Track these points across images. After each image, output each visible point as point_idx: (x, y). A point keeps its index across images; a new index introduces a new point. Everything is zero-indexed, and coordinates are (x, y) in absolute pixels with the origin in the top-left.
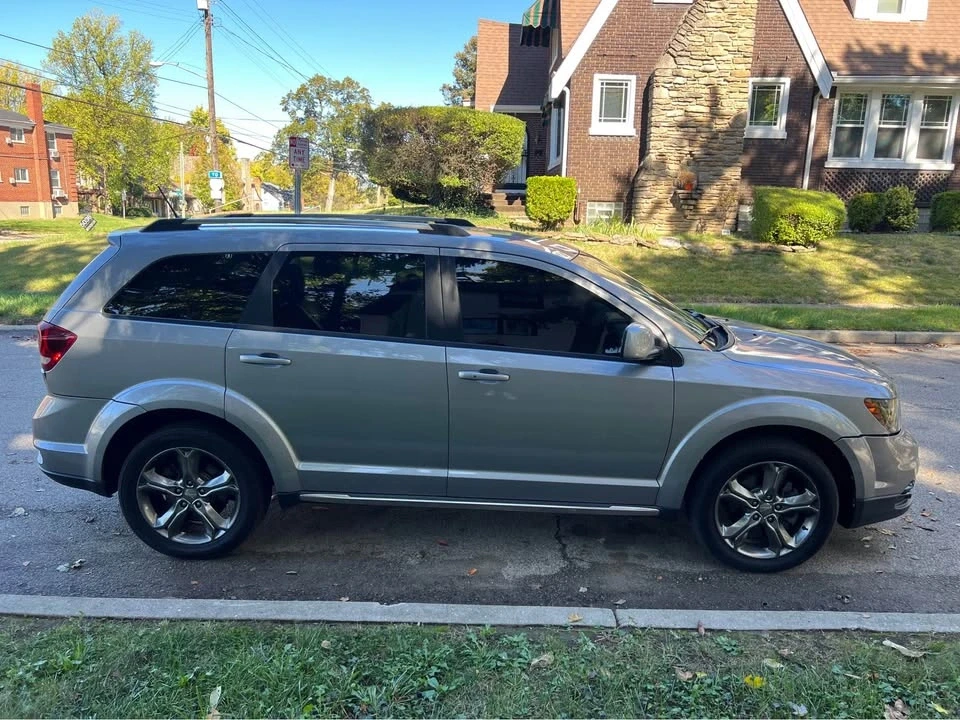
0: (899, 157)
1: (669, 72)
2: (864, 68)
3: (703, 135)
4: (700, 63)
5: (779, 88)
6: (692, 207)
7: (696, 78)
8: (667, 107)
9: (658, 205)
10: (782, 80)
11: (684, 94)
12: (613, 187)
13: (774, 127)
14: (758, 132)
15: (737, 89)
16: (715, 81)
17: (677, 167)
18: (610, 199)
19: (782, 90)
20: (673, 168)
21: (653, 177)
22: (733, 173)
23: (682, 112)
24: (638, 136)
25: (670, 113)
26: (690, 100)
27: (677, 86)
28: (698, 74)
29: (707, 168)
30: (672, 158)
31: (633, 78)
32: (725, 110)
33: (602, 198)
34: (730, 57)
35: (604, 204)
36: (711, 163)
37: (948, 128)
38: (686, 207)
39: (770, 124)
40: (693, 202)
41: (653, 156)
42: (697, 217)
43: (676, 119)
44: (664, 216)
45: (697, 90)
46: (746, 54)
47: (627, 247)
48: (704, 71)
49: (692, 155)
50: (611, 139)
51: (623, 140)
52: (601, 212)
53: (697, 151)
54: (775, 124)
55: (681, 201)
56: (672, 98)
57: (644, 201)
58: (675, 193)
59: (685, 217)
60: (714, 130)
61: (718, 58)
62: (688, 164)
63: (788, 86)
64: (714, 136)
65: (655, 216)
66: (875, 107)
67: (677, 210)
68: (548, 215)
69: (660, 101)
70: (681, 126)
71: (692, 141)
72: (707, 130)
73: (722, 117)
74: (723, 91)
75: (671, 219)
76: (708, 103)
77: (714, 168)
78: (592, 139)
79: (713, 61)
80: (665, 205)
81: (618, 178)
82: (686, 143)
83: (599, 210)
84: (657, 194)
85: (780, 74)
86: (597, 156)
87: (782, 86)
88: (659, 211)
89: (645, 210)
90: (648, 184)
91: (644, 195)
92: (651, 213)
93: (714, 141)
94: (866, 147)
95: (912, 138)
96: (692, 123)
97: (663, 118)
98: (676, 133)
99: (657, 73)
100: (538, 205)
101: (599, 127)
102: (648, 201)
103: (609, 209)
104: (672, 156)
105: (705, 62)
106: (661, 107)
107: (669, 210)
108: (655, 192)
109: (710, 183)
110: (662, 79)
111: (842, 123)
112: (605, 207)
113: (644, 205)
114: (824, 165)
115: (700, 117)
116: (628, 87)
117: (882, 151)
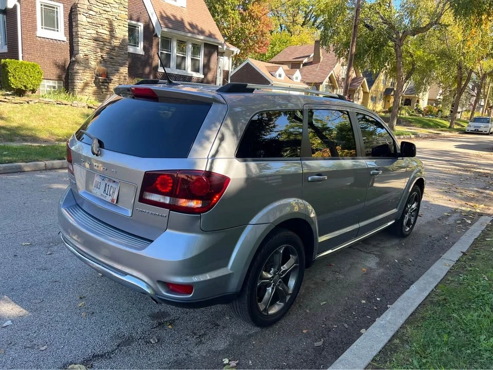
0: (185, 70)
1: (86, 7)
2: (170, 25)
3: (107, 47)
4: (102, 5)
5: (138, 27)
6: (106, 87)
7: (101, 14)
8: (87, 27)
9: (86, 85)
10: (139, 24)
11: (95, 22)
12: (56, 72)
13: (138, 48)
14: (131, 50)
15: (122, 25)
16: (110, 17)
17: (95, 63)
18: (54, 78)
19: (139, 29)
20: (93, 64)
21: (82, 68)
22: (124, 70)
23: (95, 32)
24: (68, 42)
25: (88, 31)
26: (99, 25)
27: (91, 16)
28: (102, 12)
29: (112, 66)
30: (92, 58)
31: (61, 5)
32: (117, 35)
33: (49, 77)
34: (117, 6)
35: (51, 81)
36: (113, 64)
37: (200, 59)
38: (103, 87)
39: (136, 46)
40: (106, 84)
41: (81, 55)
42: (109, 93)
43: (92, 35)
44: (90, 91)
45: (102, 21)
46: (125, 6)
47: (82, 108)
48: (104, 11)
49: (102, 58)
50: (51, 41)
51: (59, 42)
52: (50, 87)
53: (105, 56)
54: (138, 46)
55: (101, 84)
56: (89, 22)
57: (79, 81)
58: (96, 78)
59: (103, 92)
60: (112, 45)
61: (111, 5)
62: (101, 62)
63: (142, 28)
64: (113, 48)
65: (86, 91)
66: (174, 45)
67: (98, 88)
68: (25, 86)
69: (82, 23)
70: (96, 40)
71: (102, 49)
72: (110, 44)
73: (116, 38)
74: (115, 24)
75: (95, 93)
76: (108, 29)
77: (115, 67)
78: (39, 39)
79: (108, 6)
80: (91, 85)
81: (58, 66)
82: (99, 50)
83: (47, 85)
84: (86, 78)
85: (138, 20)
86: (43, 50)
87: (139, 27)
88: (87, 88)
89: (80, 87)
90: (80, 71)
91: (78, 77)
92: (83, 89)
93: (113, 51)
94: (173, 64)
95: (188, 62)
96: (101, 39)
97: (84, 34)
98: (93, 44)
99: (79, 6)
100: (18, 79)
101: (42, 32)
102: (82, 82)
103: (54, 85)
104: (92, 57)
105: (105, 5)
106: (83, 27)
107: (92, 88)
108: (83, 77)
109: (113, 74)
110: (82, 10)
111: (163, 50)
112: (51, 83)
113: (79, 84)
114: (157, 71)
115: (105, 37)
116: (58, 10)
117: (179, 66)
